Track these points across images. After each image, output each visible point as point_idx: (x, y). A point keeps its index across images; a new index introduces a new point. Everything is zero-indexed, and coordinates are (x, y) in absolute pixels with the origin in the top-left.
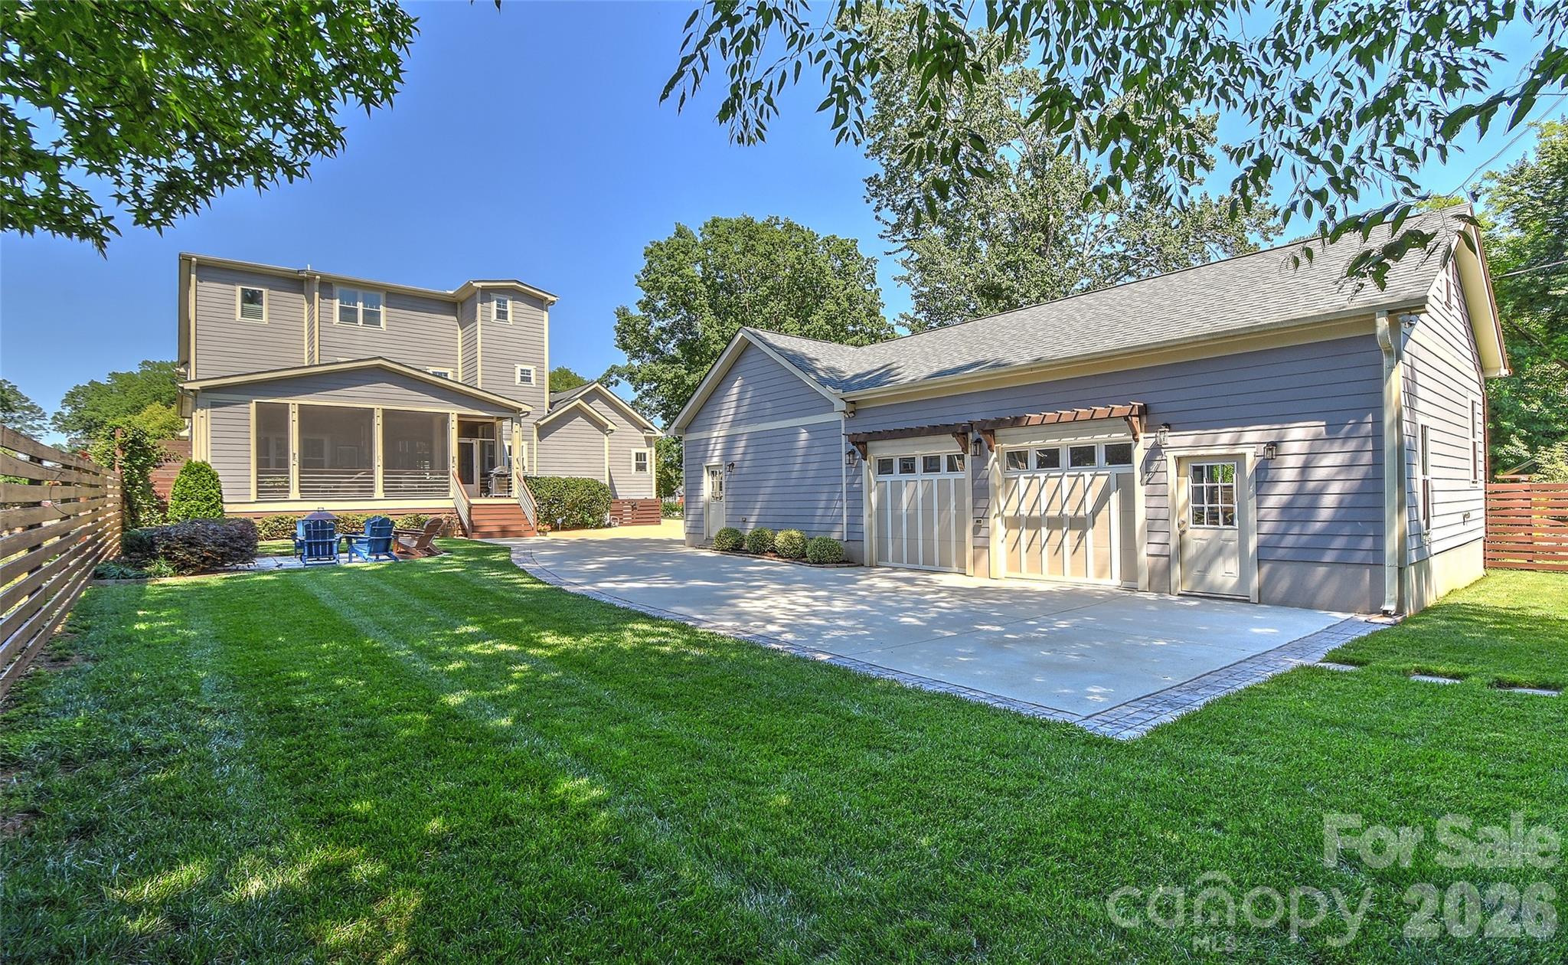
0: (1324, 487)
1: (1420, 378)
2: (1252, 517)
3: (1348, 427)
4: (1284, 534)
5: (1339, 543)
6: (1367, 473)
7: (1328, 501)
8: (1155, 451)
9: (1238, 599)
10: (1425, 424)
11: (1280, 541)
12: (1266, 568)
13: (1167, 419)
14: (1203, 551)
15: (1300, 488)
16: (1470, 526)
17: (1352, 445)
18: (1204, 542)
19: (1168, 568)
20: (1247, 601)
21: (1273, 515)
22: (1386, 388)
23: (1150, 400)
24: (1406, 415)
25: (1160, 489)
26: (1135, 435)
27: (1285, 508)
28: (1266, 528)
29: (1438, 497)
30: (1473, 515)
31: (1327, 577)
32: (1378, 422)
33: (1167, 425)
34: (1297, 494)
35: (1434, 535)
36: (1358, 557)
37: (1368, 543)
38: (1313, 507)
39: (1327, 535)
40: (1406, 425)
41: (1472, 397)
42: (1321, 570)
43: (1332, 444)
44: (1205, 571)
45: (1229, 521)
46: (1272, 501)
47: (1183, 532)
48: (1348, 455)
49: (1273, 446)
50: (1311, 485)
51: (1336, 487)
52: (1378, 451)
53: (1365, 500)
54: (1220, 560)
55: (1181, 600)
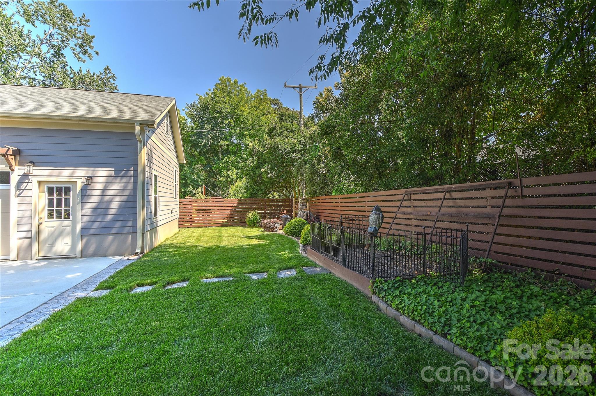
0: (113, 199)
1: (154, 156)
2: (79, 215)
3: (123, 172)
4: (94, 222)
5: (118, 224)
6: (130, 193)
7: (114, 205)
8: (25, 176)
9: (70, 257)
10: (156, 174)
11: (92, 225)
12: (84, 240)
13: (32, 159)
14: (51, 234)
15: (102, 199)
16: (173, 214)
17: (124, 180)
18: (53, 229)
19: (30, 245)
20: (75, 257)
21: (89, 212)
22: (139, 157)
23: (21, 147)
24: (147, 169)
25: (27, 199)
26: (11, 166)
27: (95, 209)
28: (85, 219)
29: (161, 204)
30: (174, 210)
31: (113, 240)
32: (136, 171)
33: (33, 163)
34: (100, 202)
35: (159, 218)
36: (126, 230)
37: (130, 224)
38: (107, 208)
39: (113, 221)
40: (147, 174)
41: (175, 168)
42: (110, 238)
43: (116, 179)
44: (53, 244)
45: (68, 216)
46: (89, 206)
47: (41, 223)
48: (123, 184)
49: (90, 178)
50: (106, 198)
51: (117, 199)
52: (135, 183)
53: (130, 204)
54: (61, 238)
55: (36, 263)
